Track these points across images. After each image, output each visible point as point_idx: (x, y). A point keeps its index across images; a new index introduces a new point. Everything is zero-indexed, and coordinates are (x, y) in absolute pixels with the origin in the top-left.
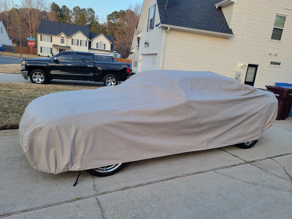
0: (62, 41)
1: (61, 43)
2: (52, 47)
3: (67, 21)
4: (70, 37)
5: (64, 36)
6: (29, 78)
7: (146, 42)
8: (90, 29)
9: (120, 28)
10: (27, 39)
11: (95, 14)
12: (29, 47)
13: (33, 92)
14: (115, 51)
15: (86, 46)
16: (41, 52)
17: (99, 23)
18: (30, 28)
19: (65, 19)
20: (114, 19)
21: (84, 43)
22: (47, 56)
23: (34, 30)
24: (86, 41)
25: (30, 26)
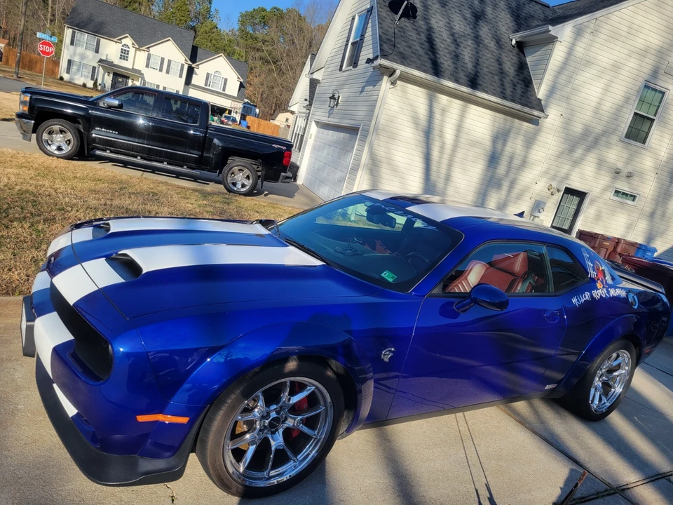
0: (124, 55)
1: (121, 58)
2: (96, 65)
3: (143, 9)
4: (144, 48)
5: (130, 45)
6: (34, 136)
7: (333, 95)
8: (195, 38)
9: (267, 48)
10: (36, 34)
11: (212, 5)
12: (40, 54)
13: (31, 178)
14: (247, 98)
15: (181, 76)
16: (68, 71)
17: (219, 27)
18: (50, 10)
19: (137, 4)
20: (254, 24)
21: (175, 69)
22: (82, 84)
23: (58, 15)
24: (183, 65)
25: (50, 5)
